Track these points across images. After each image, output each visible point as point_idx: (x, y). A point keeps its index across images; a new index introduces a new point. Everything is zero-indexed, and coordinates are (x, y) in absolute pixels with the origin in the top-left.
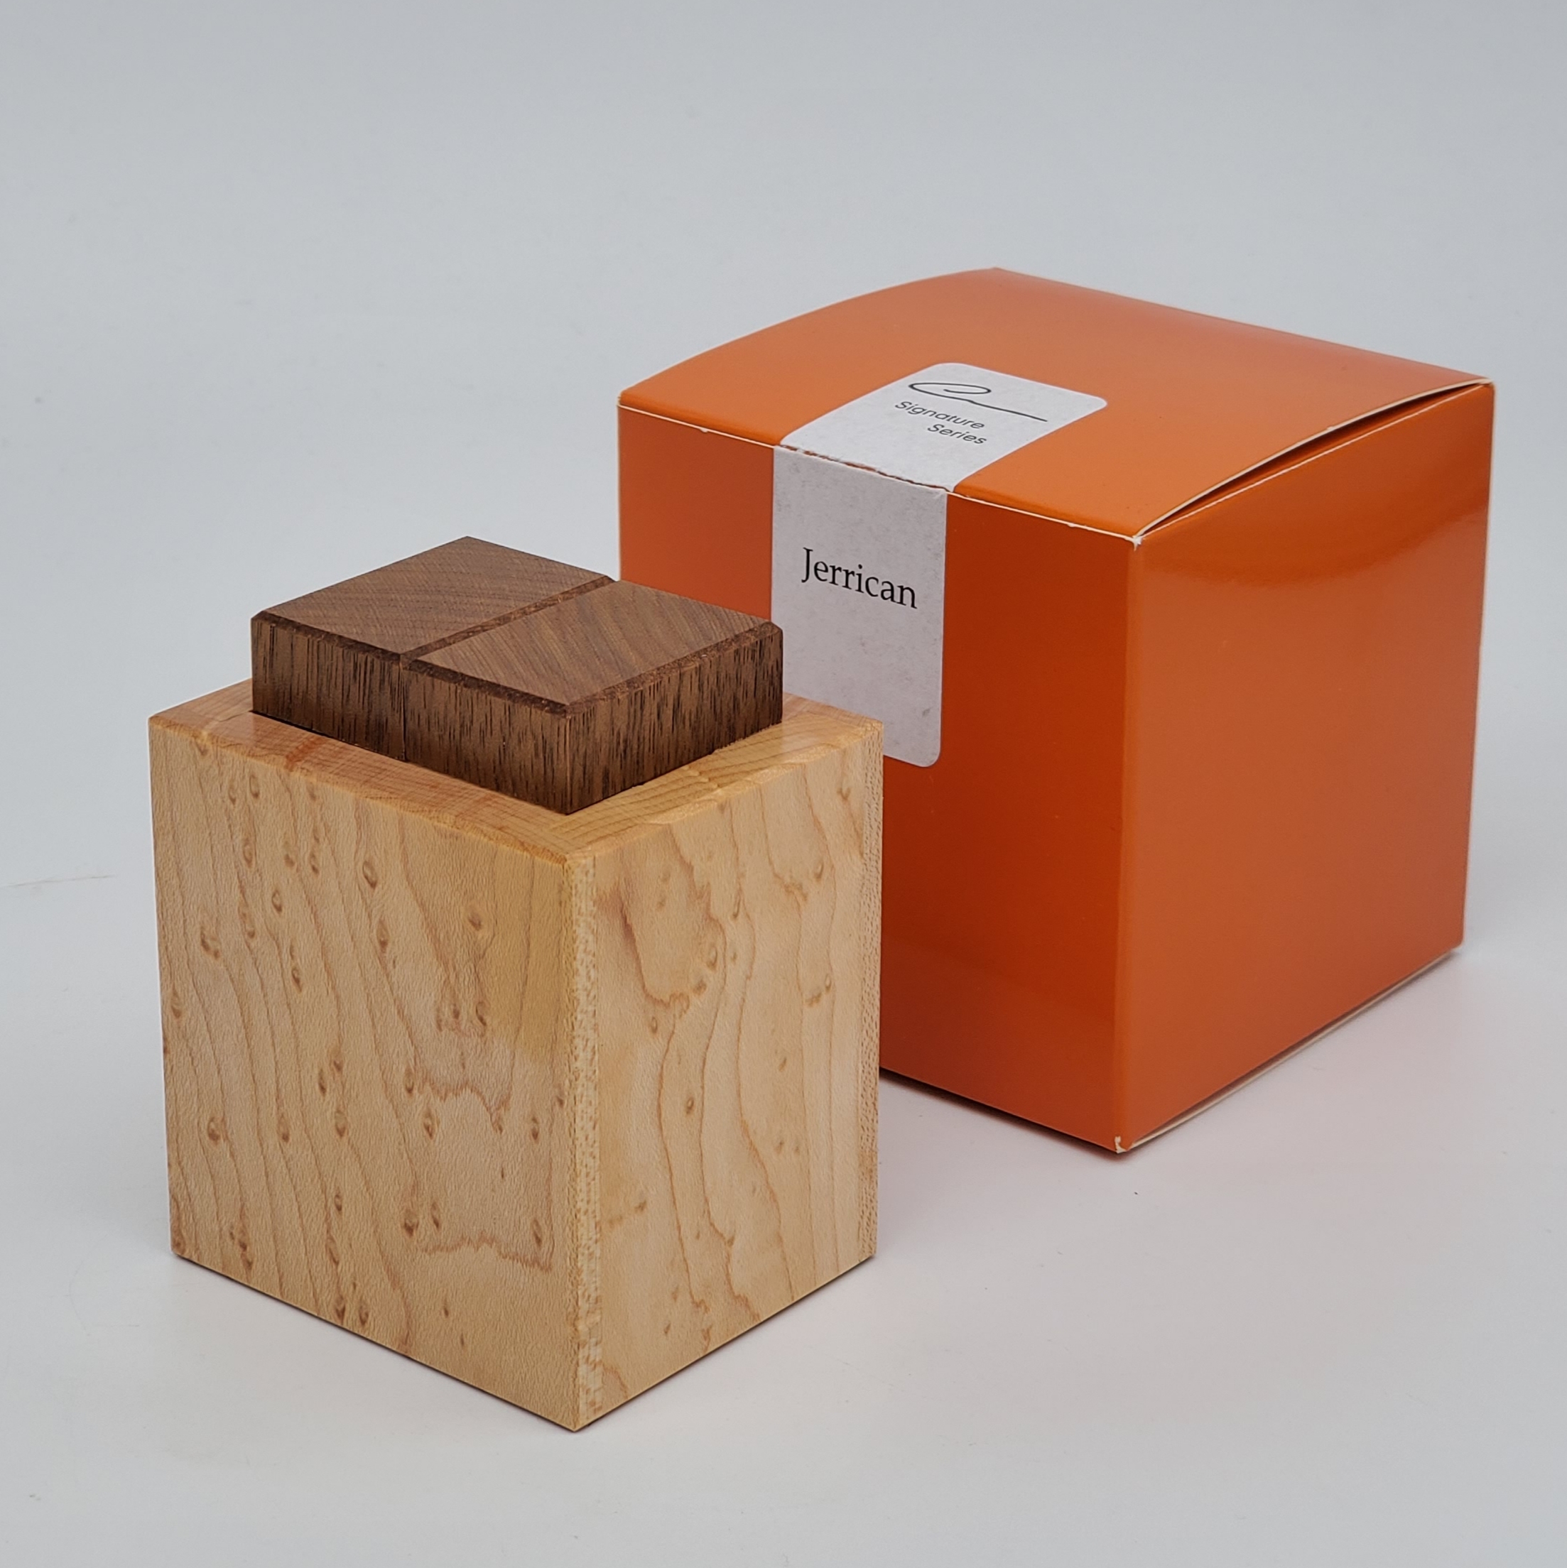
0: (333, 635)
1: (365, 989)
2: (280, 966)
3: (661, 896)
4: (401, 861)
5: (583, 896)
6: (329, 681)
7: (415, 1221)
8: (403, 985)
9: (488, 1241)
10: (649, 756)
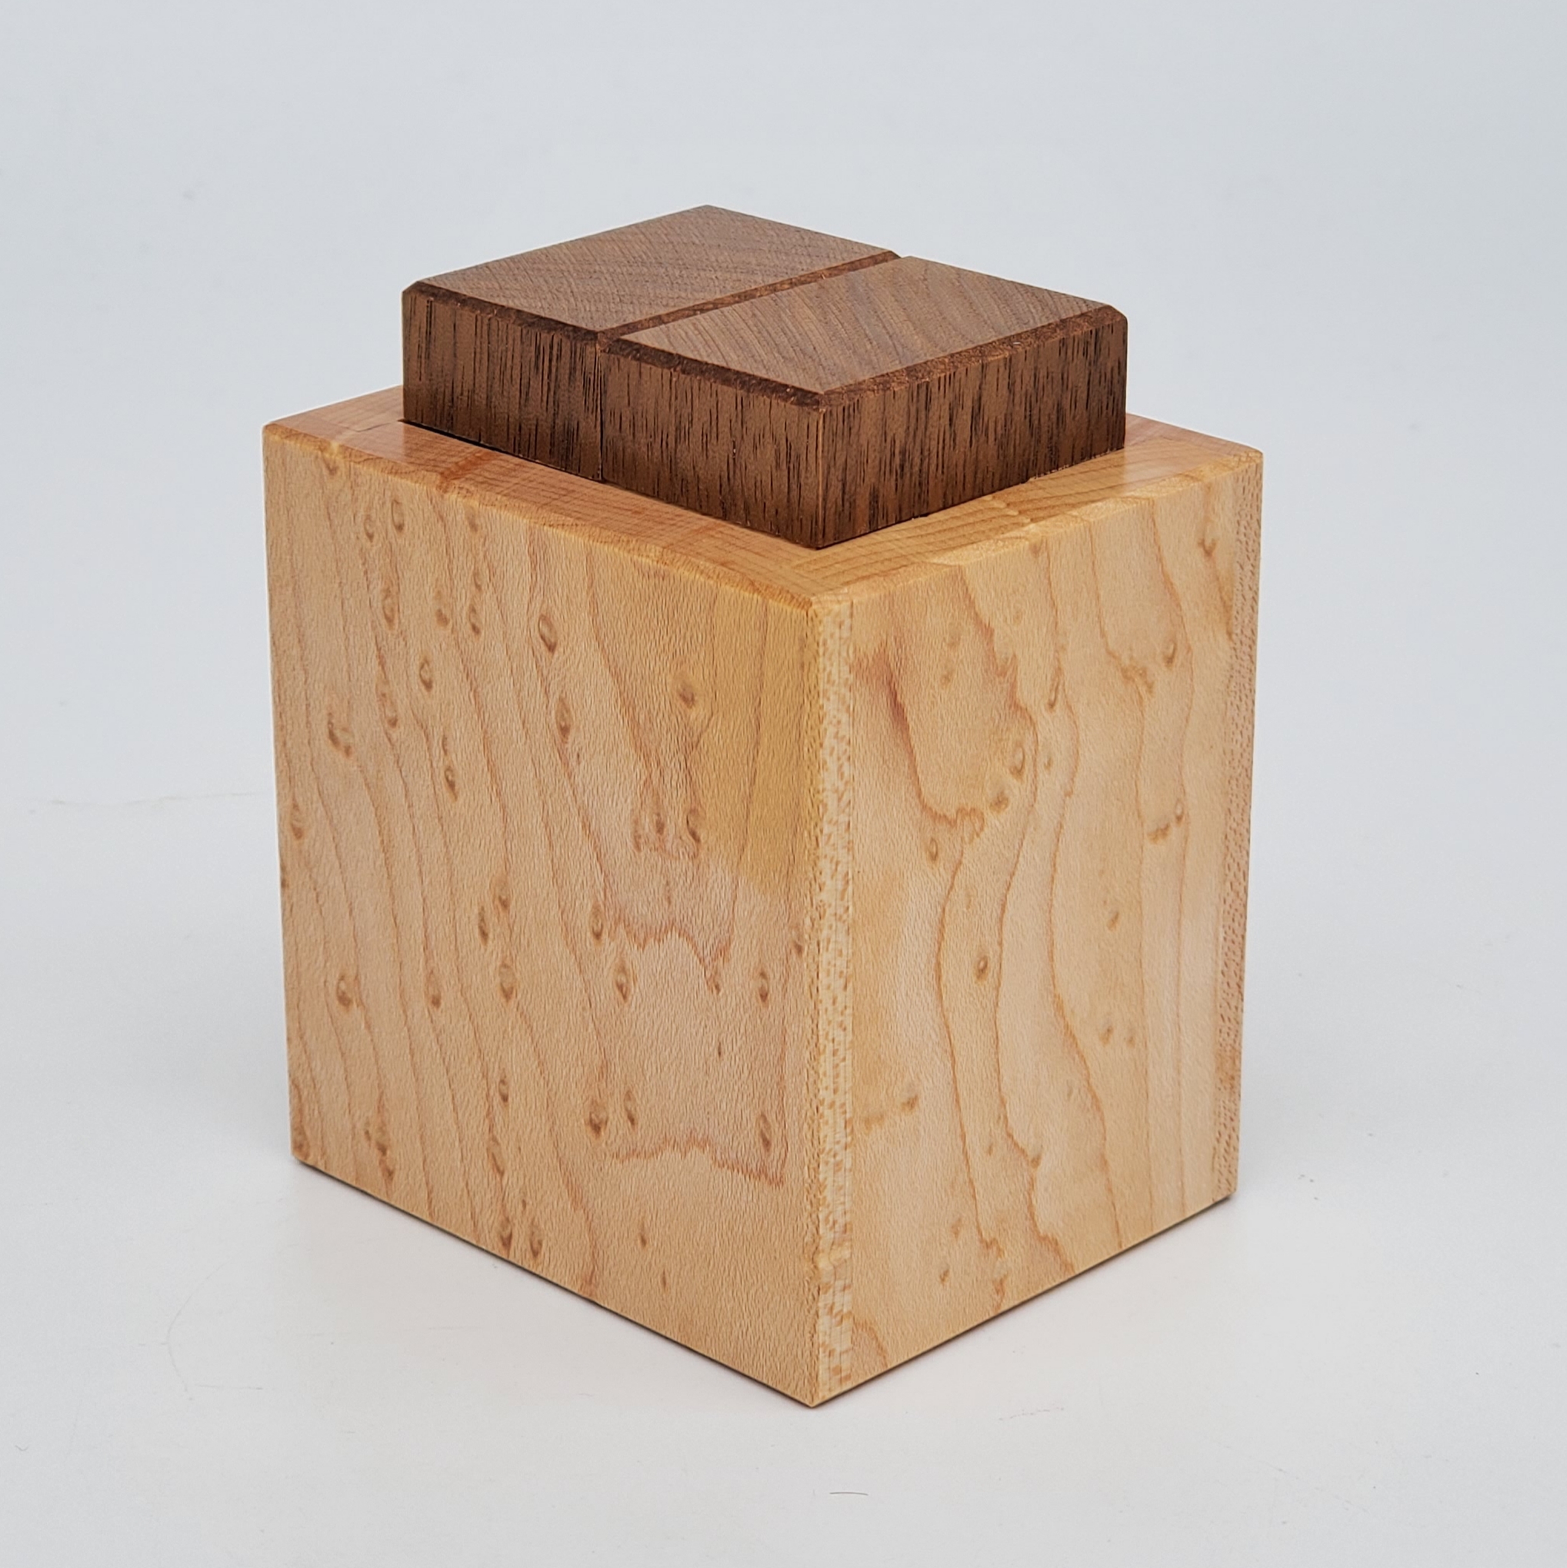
0: (509, 309)
1: (540, 795)
2: (429, 765)
3: (946, 667)
4: (589, 613)
5: (835, 658)
6: (503, 373)
7: (603, 1115)
8: (590, 788)
9: (699, 1144)
10: (936, 477)
